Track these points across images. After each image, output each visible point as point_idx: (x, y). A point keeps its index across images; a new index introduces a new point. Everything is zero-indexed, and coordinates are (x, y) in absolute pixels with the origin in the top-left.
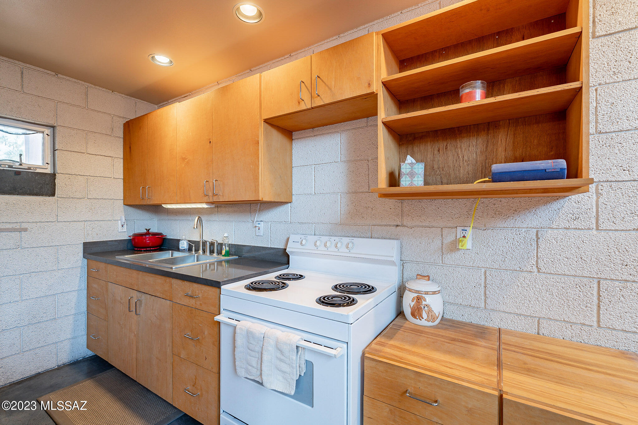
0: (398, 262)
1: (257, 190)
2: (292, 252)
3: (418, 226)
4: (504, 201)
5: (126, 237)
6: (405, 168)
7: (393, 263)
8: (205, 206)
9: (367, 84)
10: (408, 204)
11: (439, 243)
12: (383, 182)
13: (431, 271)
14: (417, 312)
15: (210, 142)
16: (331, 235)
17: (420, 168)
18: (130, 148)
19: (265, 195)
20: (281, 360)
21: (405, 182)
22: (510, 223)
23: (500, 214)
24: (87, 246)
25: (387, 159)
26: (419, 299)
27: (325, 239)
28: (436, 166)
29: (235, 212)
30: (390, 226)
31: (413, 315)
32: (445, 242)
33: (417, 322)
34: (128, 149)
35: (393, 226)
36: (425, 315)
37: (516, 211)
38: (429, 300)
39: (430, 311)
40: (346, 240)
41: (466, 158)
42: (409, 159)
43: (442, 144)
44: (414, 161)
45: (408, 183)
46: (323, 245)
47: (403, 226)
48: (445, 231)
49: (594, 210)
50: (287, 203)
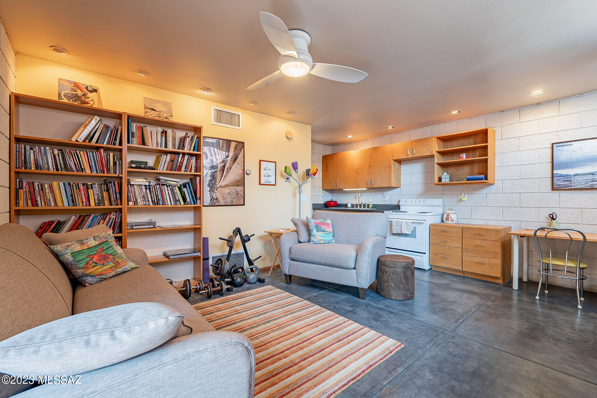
0: (442, 206)
1: (390, 183)
2: (402, 205)
3: (449, 194)
4: (477, 185)
5: (323, 203)
6: (443, 177)
7: (440, 206)
8: (365, 189)
9: (431, 152)
10: (446, 187)
11: (456, 199)
12: (436, 180)
13: (453, 208)
14: (447, 219)
15: (370, 166)
16: (417, 198)
17: (448, 176)
18: (326, 166)
19: (393, 185)
20: (407, 226)
21: (443, 181)
22: (478, 192)
23: (476, 189)
24: (314, 205)
25: (438, 173)
26: (448, 215)
27: (415, 200)
28: (455, 175)
29: (373, 191)
30: (440, 194)
31: (446, 220)
32: (458, 199)
33: (447, 222)
34: (325, 167)
35: (441, 194)
36: (450, 220)
37: (480, 189)
38: (451, 215)
39: (451, 218)
40: (423, 200)
41: (465, 172)
42: (445, 174)
43: (457, 168)
44: (447, 174)
45: (444, 181)
46: (414, 201)
47: (444, 194)
48: (458, 195)
49: (501, 188)
50: (399, 187)
